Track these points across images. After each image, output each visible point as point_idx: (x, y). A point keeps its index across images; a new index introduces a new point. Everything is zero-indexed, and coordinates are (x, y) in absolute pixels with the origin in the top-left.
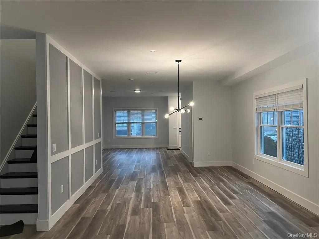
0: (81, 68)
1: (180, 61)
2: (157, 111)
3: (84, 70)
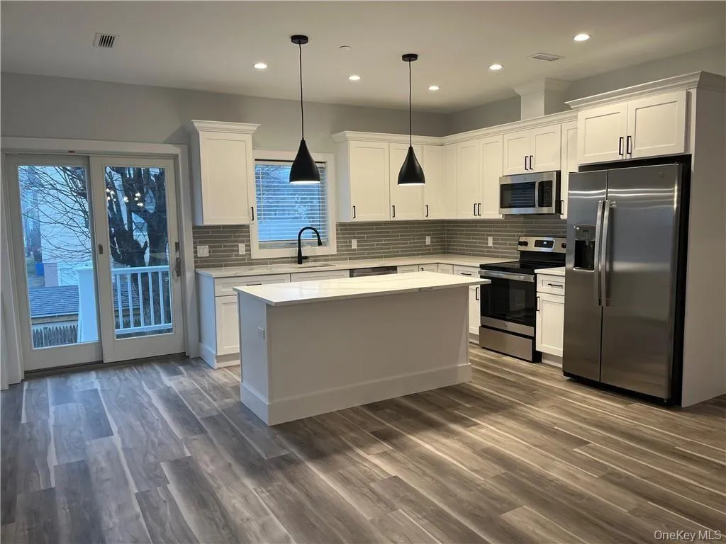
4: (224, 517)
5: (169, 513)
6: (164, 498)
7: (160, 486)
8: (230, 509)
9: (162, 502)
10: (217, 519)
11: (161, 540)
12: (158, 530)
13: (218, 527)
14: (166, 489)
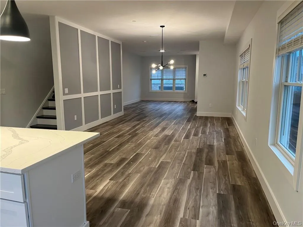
0: (94, 36)
1: (164, 26)
2: (187, 68)
3: (98, 36)
4: (174, 192)
5: (190, 203)
6: (188, 210)
7: (186, 219)
8: (169, 194)
9: (190, 209)
10: (177, 192)
11: (198, 194)
12: (198, 197)
13: (179, 190)
14: (184, 216)
